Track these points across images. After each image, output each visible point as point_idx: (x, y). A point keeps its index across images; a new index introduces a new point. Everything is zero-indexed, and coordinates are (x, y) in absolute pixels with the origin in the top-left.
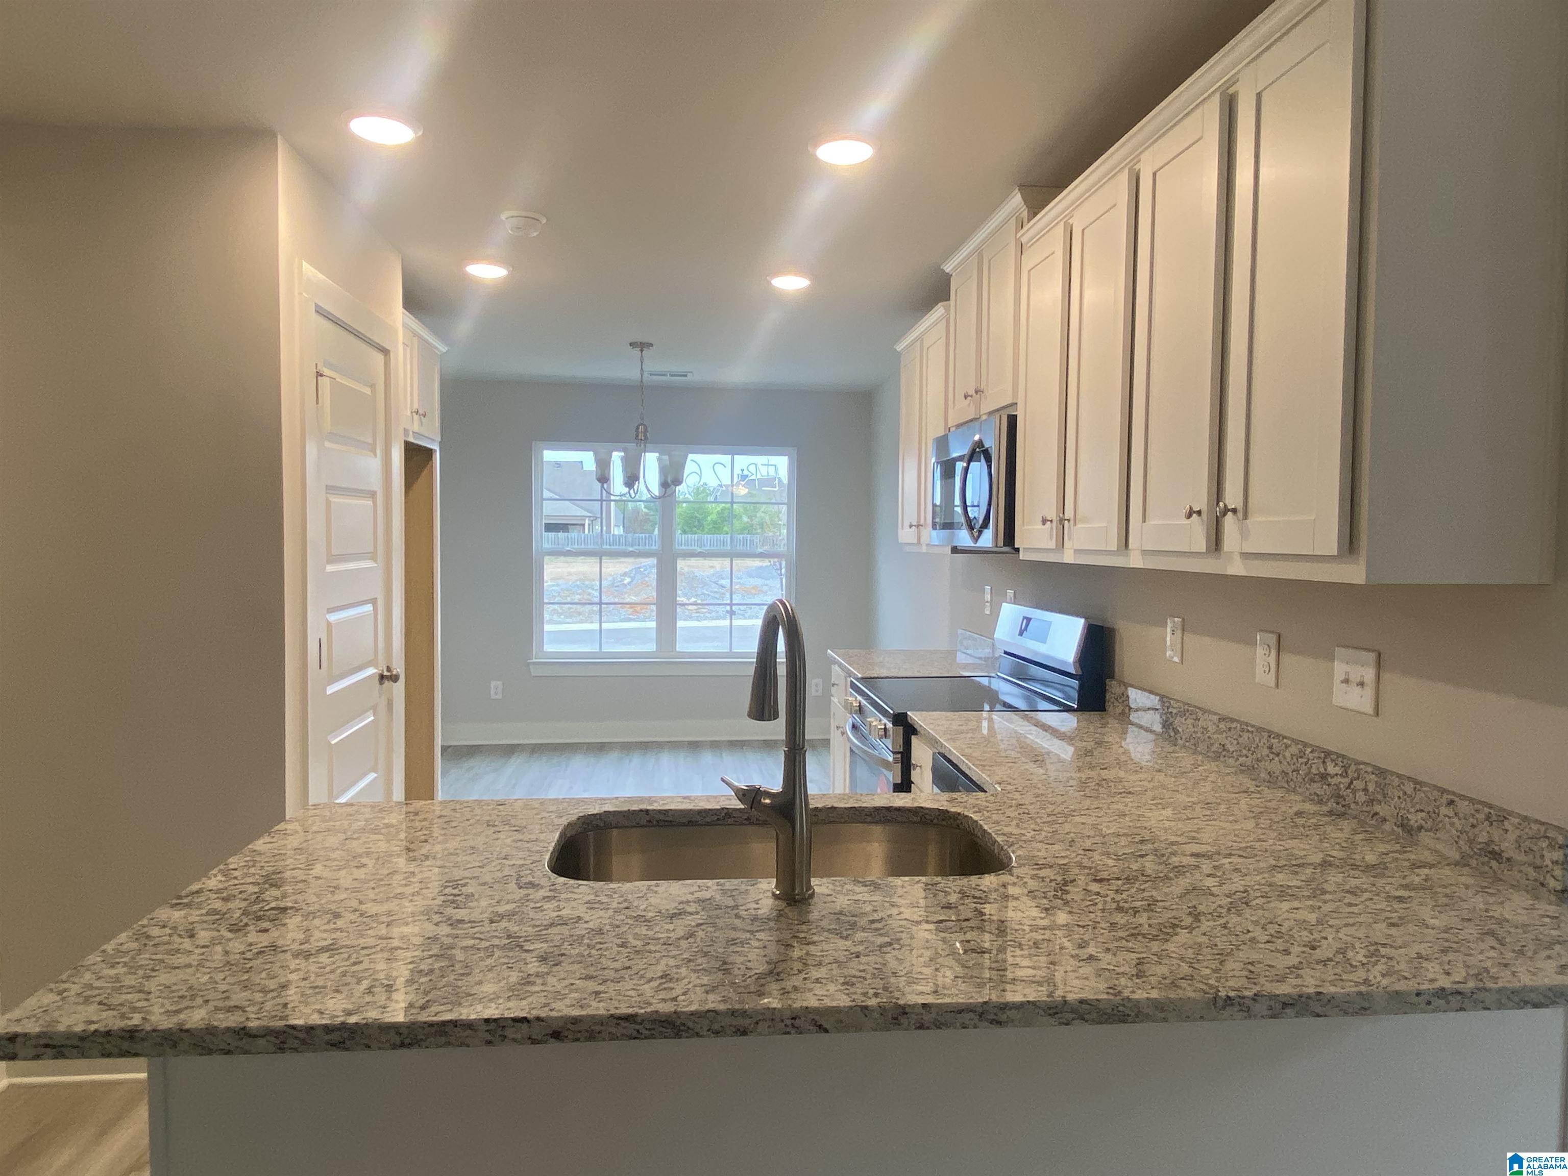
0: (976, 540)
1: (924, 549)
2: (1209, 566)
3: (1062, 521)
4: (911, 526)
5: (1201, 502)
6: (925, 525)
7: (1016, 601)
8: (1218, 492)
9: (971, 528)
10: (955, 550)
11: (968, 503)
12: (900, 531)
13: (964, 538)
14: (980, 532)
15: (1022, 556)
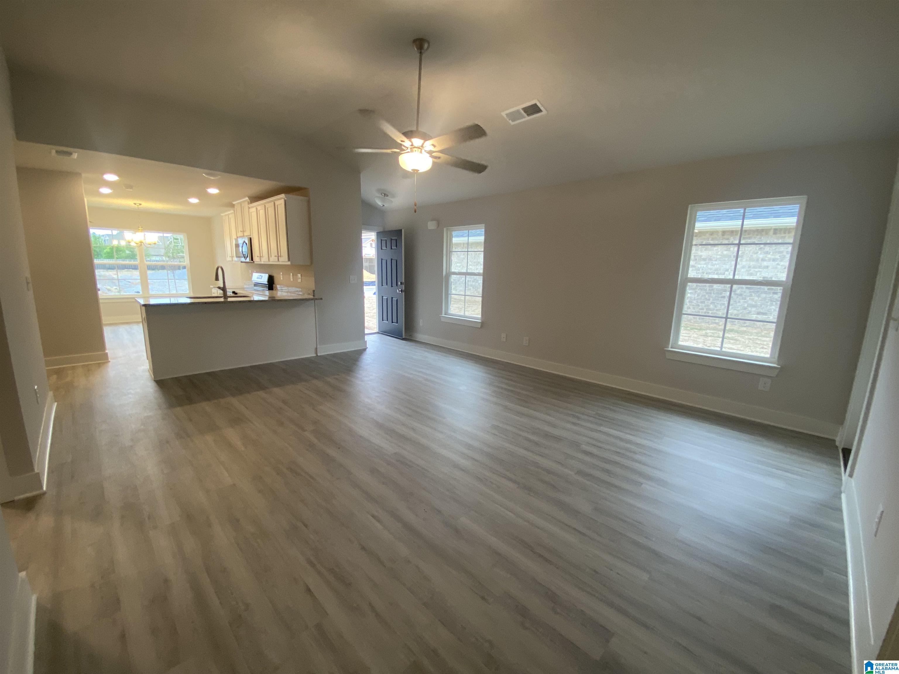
0: (246, 260)
1: (234, 262)
2: (278, 263)
3: (260, 257)
4: (230, 257)
5: (276, 255)
6: (234, 257)
7: (257, 272)
8: (278, 254)
9: (245, 257)
10: (242, 262)
11: (243, 251)
12: (227, 258)
13: (243, 259)
14: (246, 258)
15: (255, 263)
